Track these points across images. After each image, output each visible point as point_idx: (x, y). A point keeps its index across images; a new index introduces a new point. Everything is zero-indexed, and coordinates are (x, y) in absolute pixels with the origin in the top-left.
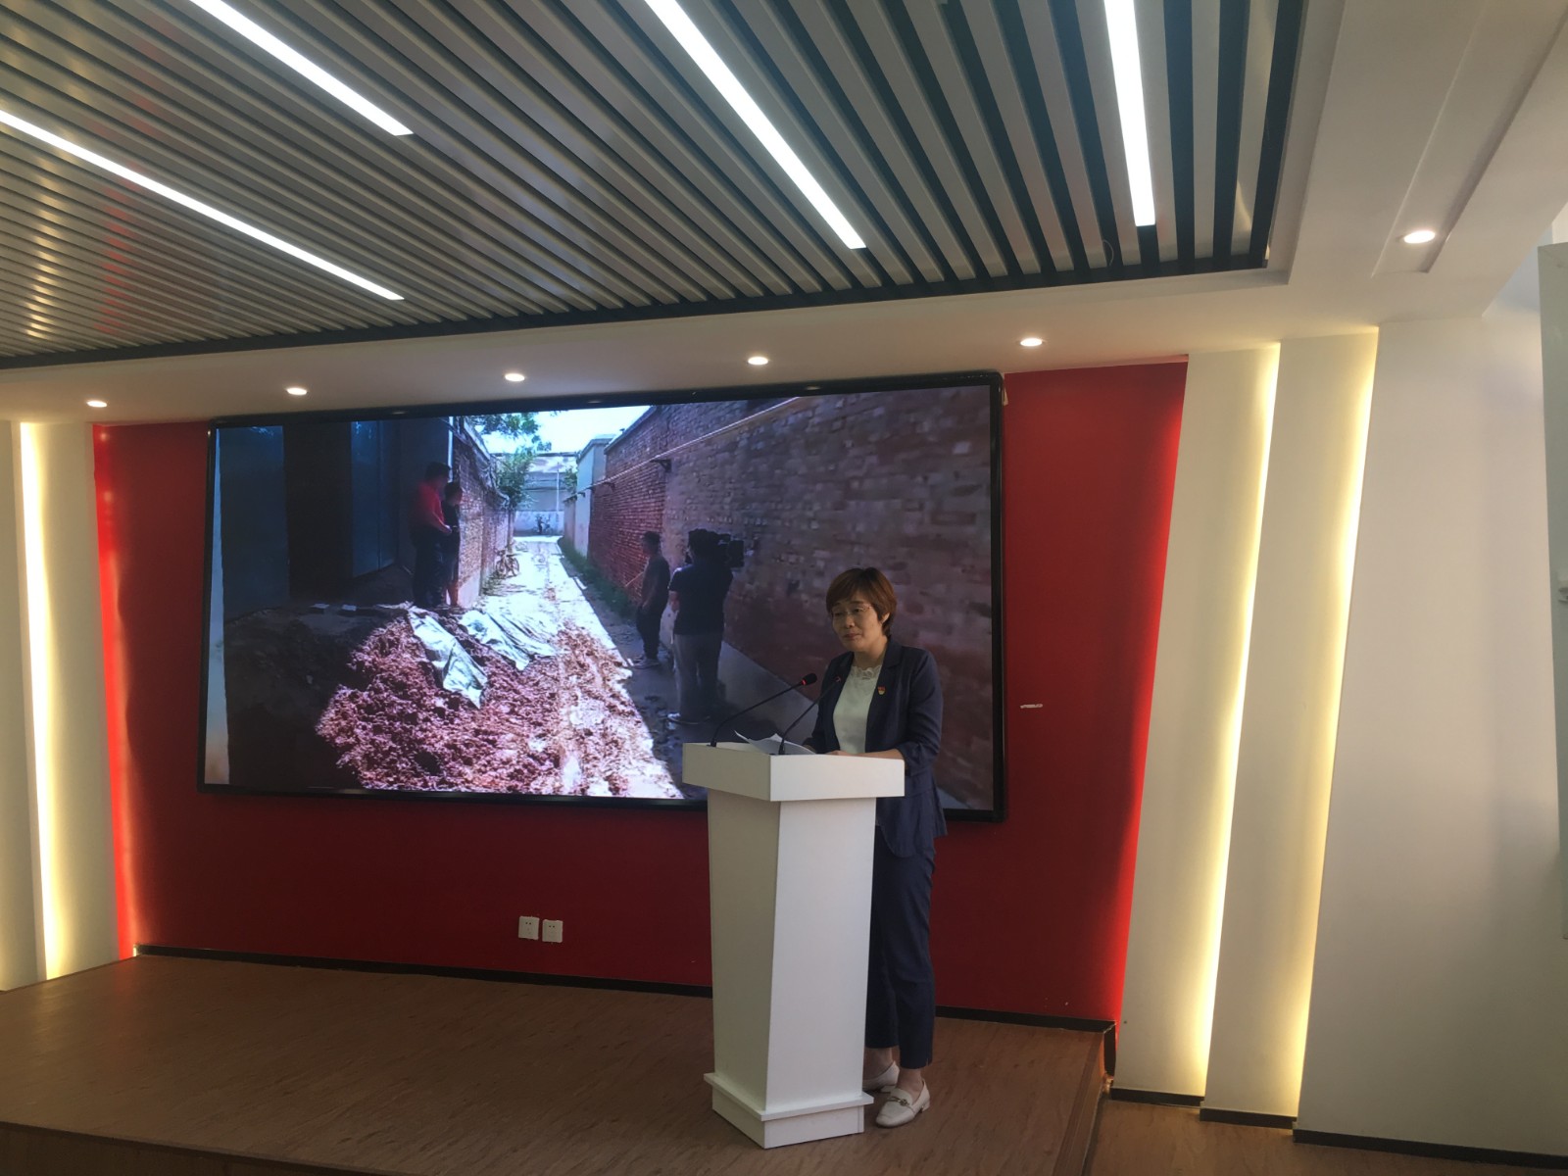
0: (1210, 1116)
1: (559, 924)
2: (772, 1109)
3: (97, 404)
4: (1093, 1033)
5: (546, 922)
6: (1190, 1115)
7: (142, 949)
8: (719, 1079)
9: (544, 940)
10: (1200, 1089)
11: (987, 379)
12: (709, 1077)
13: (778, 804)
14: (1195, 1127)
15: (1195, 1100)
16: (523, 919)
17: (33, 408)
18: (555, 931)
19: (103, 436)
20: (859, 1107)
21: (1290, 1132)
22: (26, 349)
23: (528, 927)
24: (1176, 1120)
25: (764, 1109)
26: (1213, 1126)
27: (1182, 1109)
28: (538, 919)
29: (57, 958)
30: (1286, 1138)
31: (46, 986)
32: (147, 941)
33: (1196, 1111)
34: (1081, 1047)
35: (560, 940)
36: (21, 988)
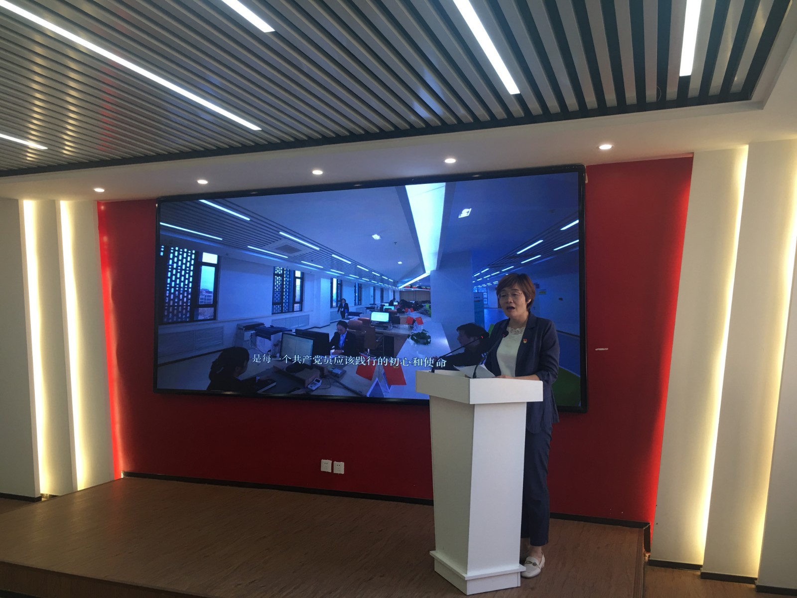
0: (706, 576)
1: (342, 464)
2: (470, 574)
3: (100, 190)
4: (638, 529)
5: (335, 463)
6: (694, 575)
7: (126, 474)
8: (438, 554)
9: (334, 472)
10: (700, 561)
11: (577, 169)
12: (432, 553)
13: (474, 405)
14: (699, 582)
15: (697, 567)
16: (323, 461)
17: (67, 193)
18: (340, 468)
19: (102, 208)
20: (518, 573)
21: (753, 586)
22: (63, 161)
23: (326, 465)
24: (688, 579)
25: (466, 573)
26: (709, 582)
27: (690, 572)
28: (331, 461)
29: (83, 480)
30: (751, 589)
31: (77, 494)
32: (127, 470)
33: (699, 573)
34: (633, 537)
35: (343, 473)
36: (65, 495)
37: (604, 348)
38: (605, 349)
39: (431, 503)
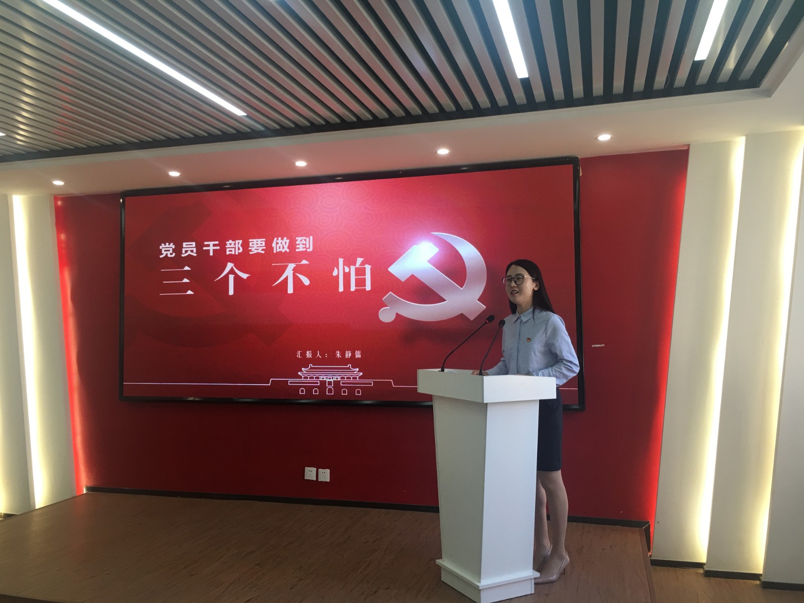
0: (709, 574)
1: (328, 471)
2: (484, 583)
3: (58, 183)
4: (638, 528)
5: (320, 470)
6: (697, 573)
7: (88, 489)
8: (445, 562)
9: (319, 480)
10: (703, 560)
11: (571, 161)
12: (439, 561)
13: (487, 404)
14: (703, 580)
15: (700, 565)
16: (307, 469)
17: (23, 185)
18: (325, 475)
19: (59, 203)
20: (531, 579)
21: (758, 582)
23: (310, 473)
24: (693, 578)
25: (480, 582)
26: (713, 580)
27: (692, 570)
28: (316, 469)
29: (41, 497)
30: (756, 585)
31: (35, 513)
32: (90, 484)
33: (701, 571)
34: (634, 537)
35: (328, 480)
36: (23, 514)
37: (600, 344)
38: (602, 345)
39: (436, 510)
